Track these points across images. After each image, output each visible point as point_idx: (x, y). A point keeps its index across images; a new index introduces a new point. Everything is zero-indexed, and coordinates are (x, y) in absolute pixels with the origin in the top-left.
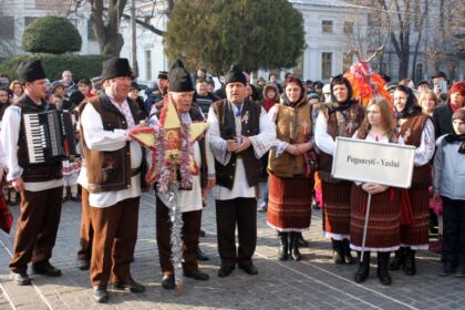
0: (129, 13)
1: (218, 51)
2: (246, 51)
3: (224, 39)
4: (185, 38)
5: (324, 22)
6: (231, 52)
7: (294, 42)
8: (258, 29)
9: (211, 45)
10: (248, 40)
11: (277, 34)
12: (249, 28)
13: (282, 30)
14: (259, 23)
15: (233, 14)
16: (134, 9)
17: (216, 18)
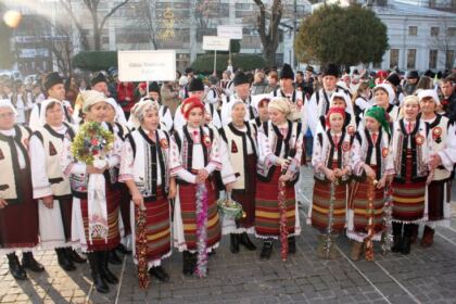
0: (292, 26)
1: (326, 52)
2: (344, 50)
4: (306, 43)
5: (433, 28)
6: (334, 52)
7: (379, 45)
8: (353, 36)
9: (321, 47)
10: (346, 44)
11: (367, 40)
12: (347, 36)
13: (371, 38)
14: (355, 33)
15: (337, 27)
16: (295, 23)
17: (325, 30)
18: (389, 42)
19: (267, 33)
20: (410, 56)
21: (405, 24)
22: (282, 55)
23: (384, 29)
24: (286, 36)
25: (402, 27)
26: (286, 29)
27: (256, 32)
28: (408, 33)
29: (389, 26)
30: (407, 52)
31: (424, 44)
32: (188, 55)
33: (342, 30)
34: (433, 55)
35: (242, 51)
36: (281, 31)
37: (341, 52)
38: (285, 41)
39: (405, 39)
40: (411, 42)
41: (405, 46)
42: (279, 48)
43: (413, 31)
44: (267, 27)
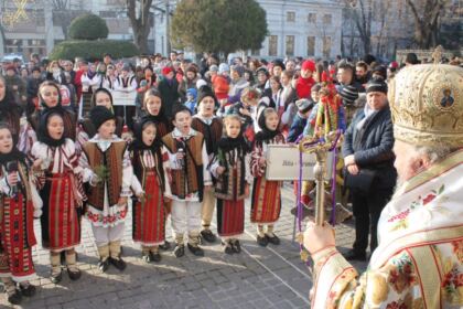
0: (164, 9)
1: (203, 38)
2: (222, 37)
3: (207, 30)
4: (181, 27)
5: (310, 15)
6: (212, 38)
7: (258, 31)
8: (231, 22)
9: (199, 34)
11: (246, 25)
12: (226, 21)
13: (250, 23)
14: (233, 18)
15: (214, 12)
16: (168, 6)
17: (202, 14)
18: (268, 28)
19: (137, 16)
20: (289, 42)
21: (283, 9)
22: (153, 41)
23: (263, 14)
24: (157, 20)
25: (279, 12)
26: (157, 12)
27: (125, 15)
28: (285, 18)
29: (268, 12)
30: (285, 39)
31: (301, 30)
32: (43, 42)
33: (220, 15)
34: (311, 41)
35: (111, 37)
36: (152, 14)
37: (219, 39)
38: (156, 25)
39: (283, 25)
40: (289, 28)
41: (283, 32)
42: (151, 34)
43: (291, 17)
44: (137, 10)
